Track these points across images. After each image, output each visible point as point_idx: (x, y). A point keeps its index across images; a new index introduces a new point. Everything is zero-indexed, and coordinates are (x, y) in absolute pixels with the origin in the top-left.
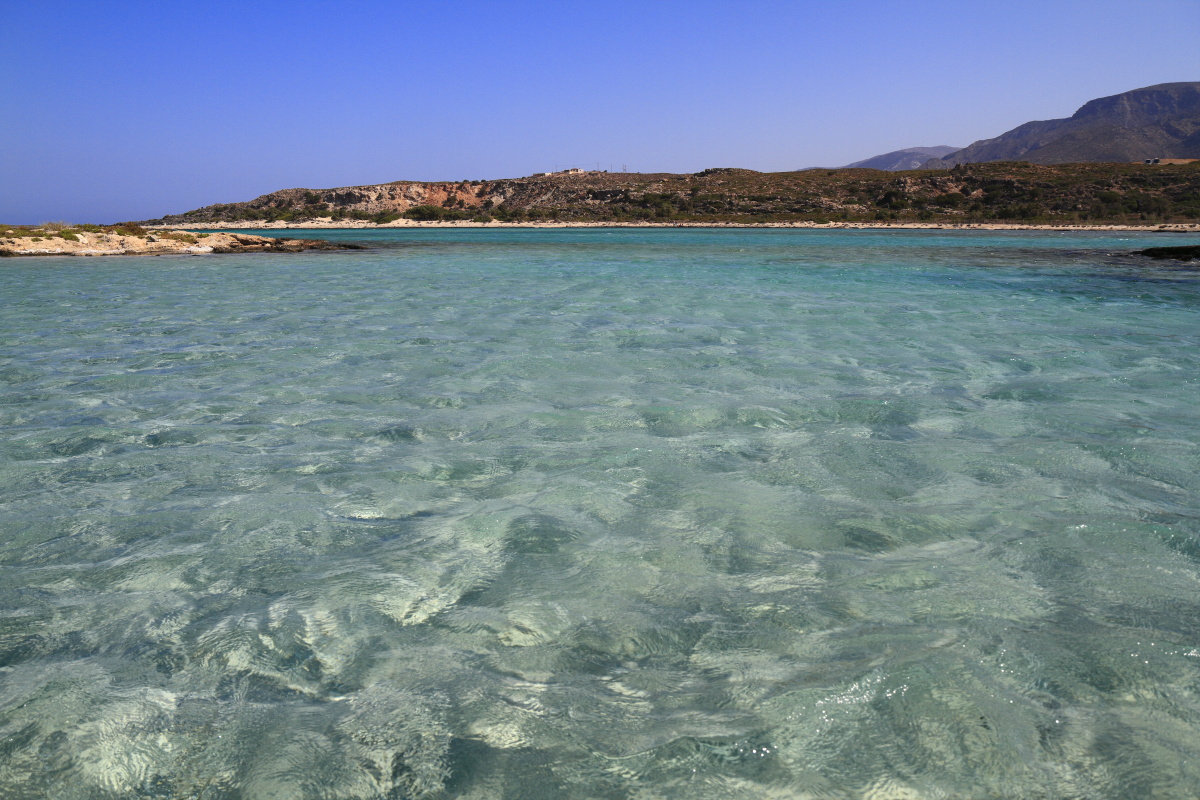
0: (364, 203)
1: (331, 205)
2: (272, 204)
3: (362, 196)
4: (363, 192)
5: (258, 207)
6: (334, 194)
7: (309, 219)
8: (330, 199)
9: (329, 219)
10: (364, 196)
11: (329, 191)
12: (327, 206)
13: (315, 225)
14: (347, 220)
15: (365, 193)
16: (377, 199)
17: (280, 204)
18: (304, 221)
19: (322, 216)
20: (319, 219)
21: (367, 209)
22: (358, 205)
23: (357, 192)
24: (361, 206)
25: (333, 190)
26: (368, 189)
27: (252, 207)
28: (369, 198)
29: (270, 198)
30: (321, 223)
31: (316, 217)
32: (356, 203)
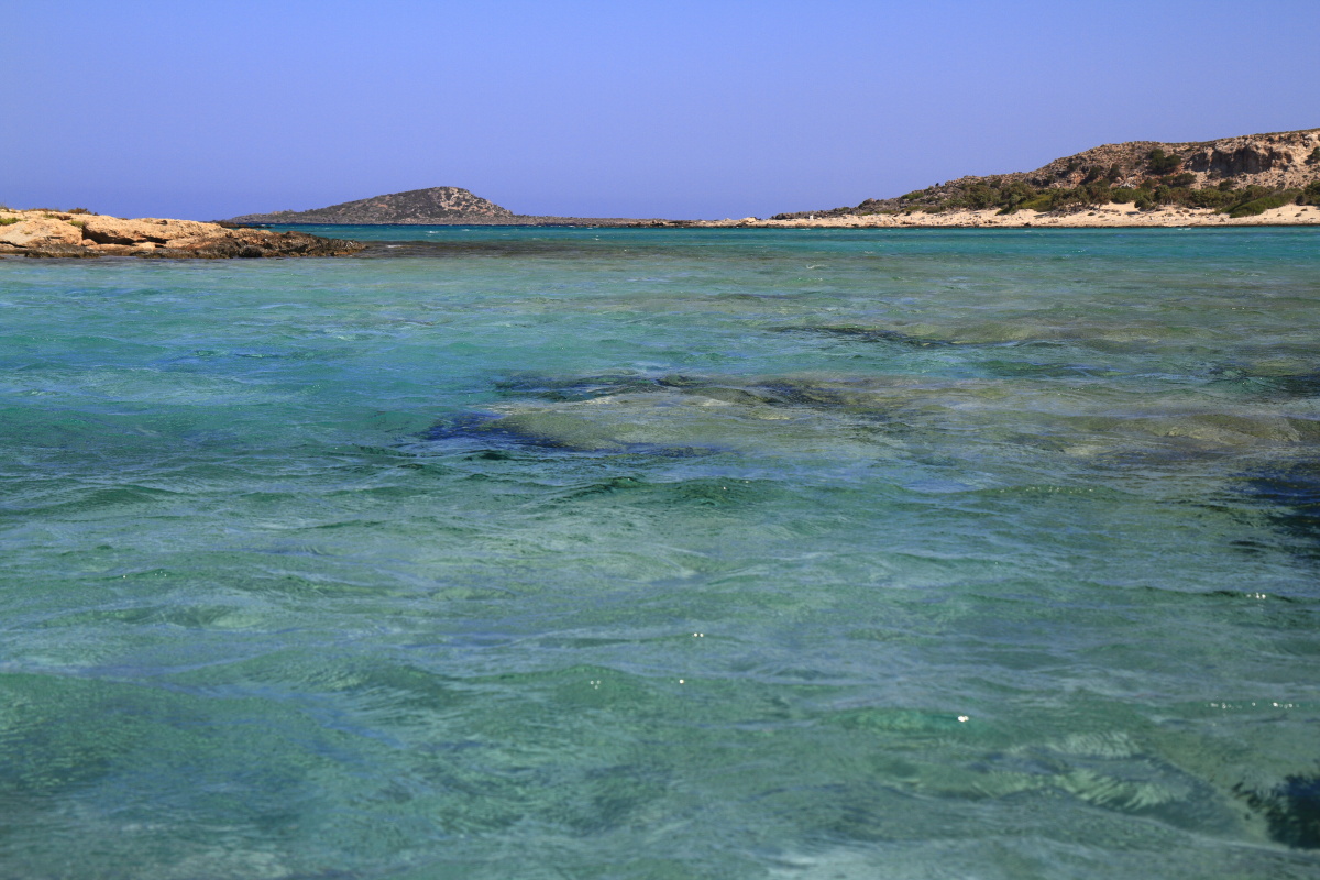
0: (1275, 171)
1: (1201, 176)
2: (1076, 177)
3: (1274, 155)
4: (1276, 147)
5: (1046, 183)
6: (1210, 152)
7: (1085, 207)
8: (1200, 162)
9: (1130, 207)
10: (1277, 155)
11: (1203, 145)
12: (1192, 179)
13: (1095, 220)
14: (1170, 208)
15: (1281, 148)
16: (1308, 162)
17: (1091, 175)
18: (1075, 210)
19: (1116, 201)
20: (1112, 206)
21: (1281, 184)
22: (1262, 176)
23: (1261, 147)
24: (1268, 178)
25: (1212, 145)
26: (1289, 140)
27: (1035, 182)
28: (1289, 158)
29: (1072, 164)
30: (1109, 216)
31: (1104, 202)
32: (1257, 172)
